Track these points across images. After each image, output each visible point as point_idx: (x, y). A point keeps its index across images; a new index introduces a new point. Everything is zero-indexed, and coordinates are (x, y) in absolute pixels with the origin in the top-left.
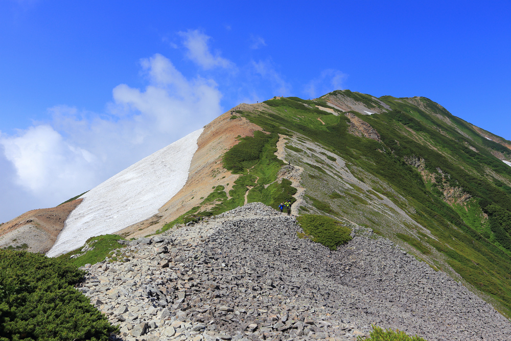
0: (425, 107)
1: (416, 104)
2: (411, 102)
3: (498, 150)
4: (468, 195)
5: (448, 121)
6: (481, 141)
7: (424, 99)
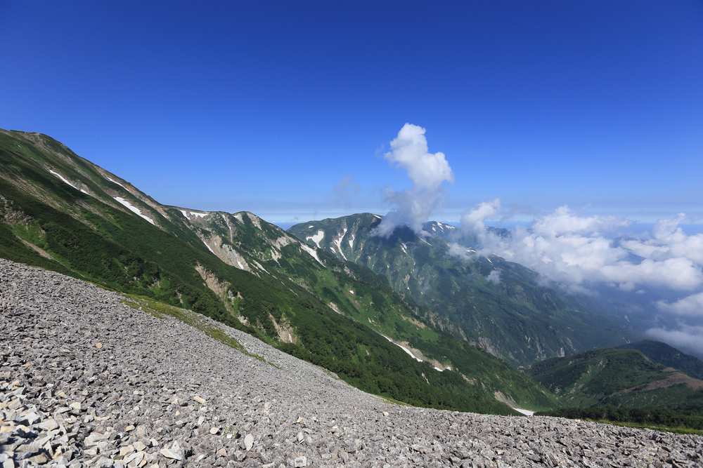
0: (45, 144)
1: (33, 140)
2: (26, 137)
3: (114, 189)
4: (30, 217)
5: (69, 161)
6: (99, 180)
7: (43, 136)
